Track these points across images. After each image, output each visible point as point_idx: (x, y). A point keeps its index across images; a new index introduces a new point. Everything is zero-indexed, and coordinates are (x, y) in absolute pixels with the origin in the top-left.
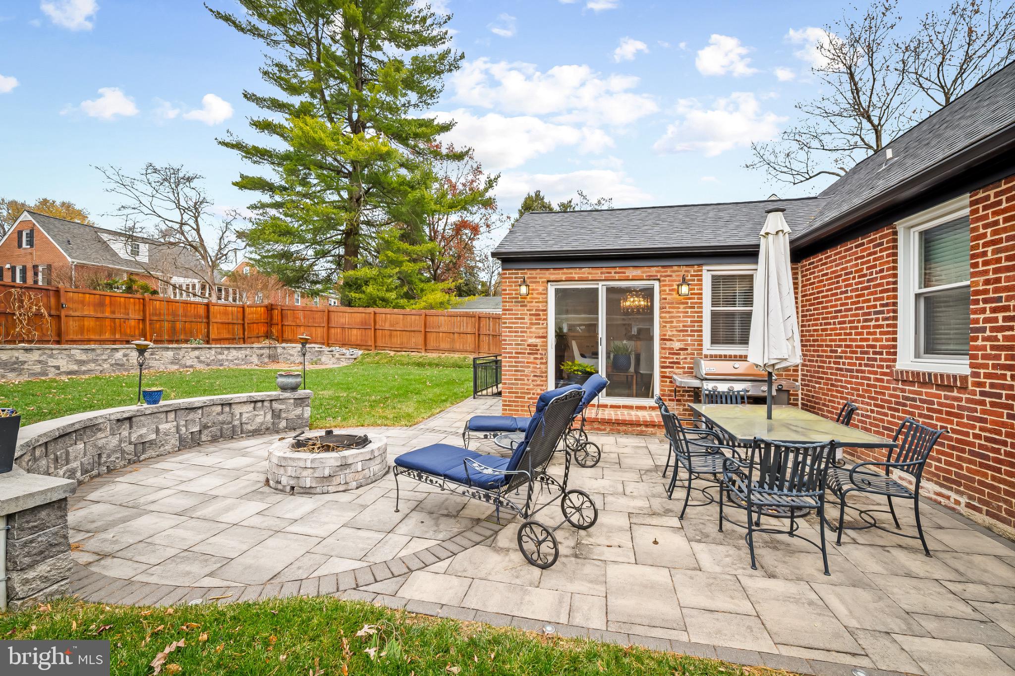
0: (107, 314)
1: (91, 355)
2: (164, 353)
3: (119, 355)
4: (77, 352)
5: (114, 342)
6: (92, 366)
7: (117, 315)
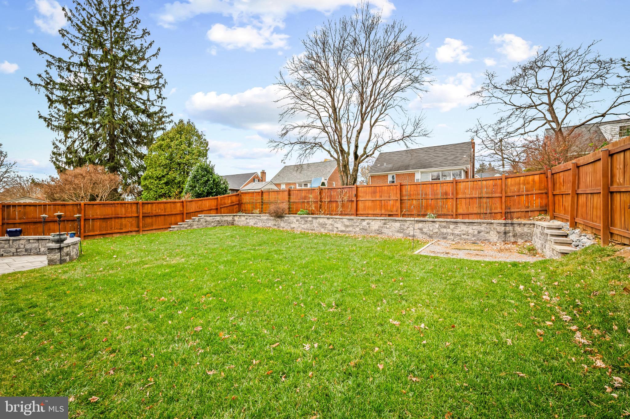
1: (351, 223)
3: (365, 223)
5: (381, 215)
6: (351, 229)
7: (382, 198)
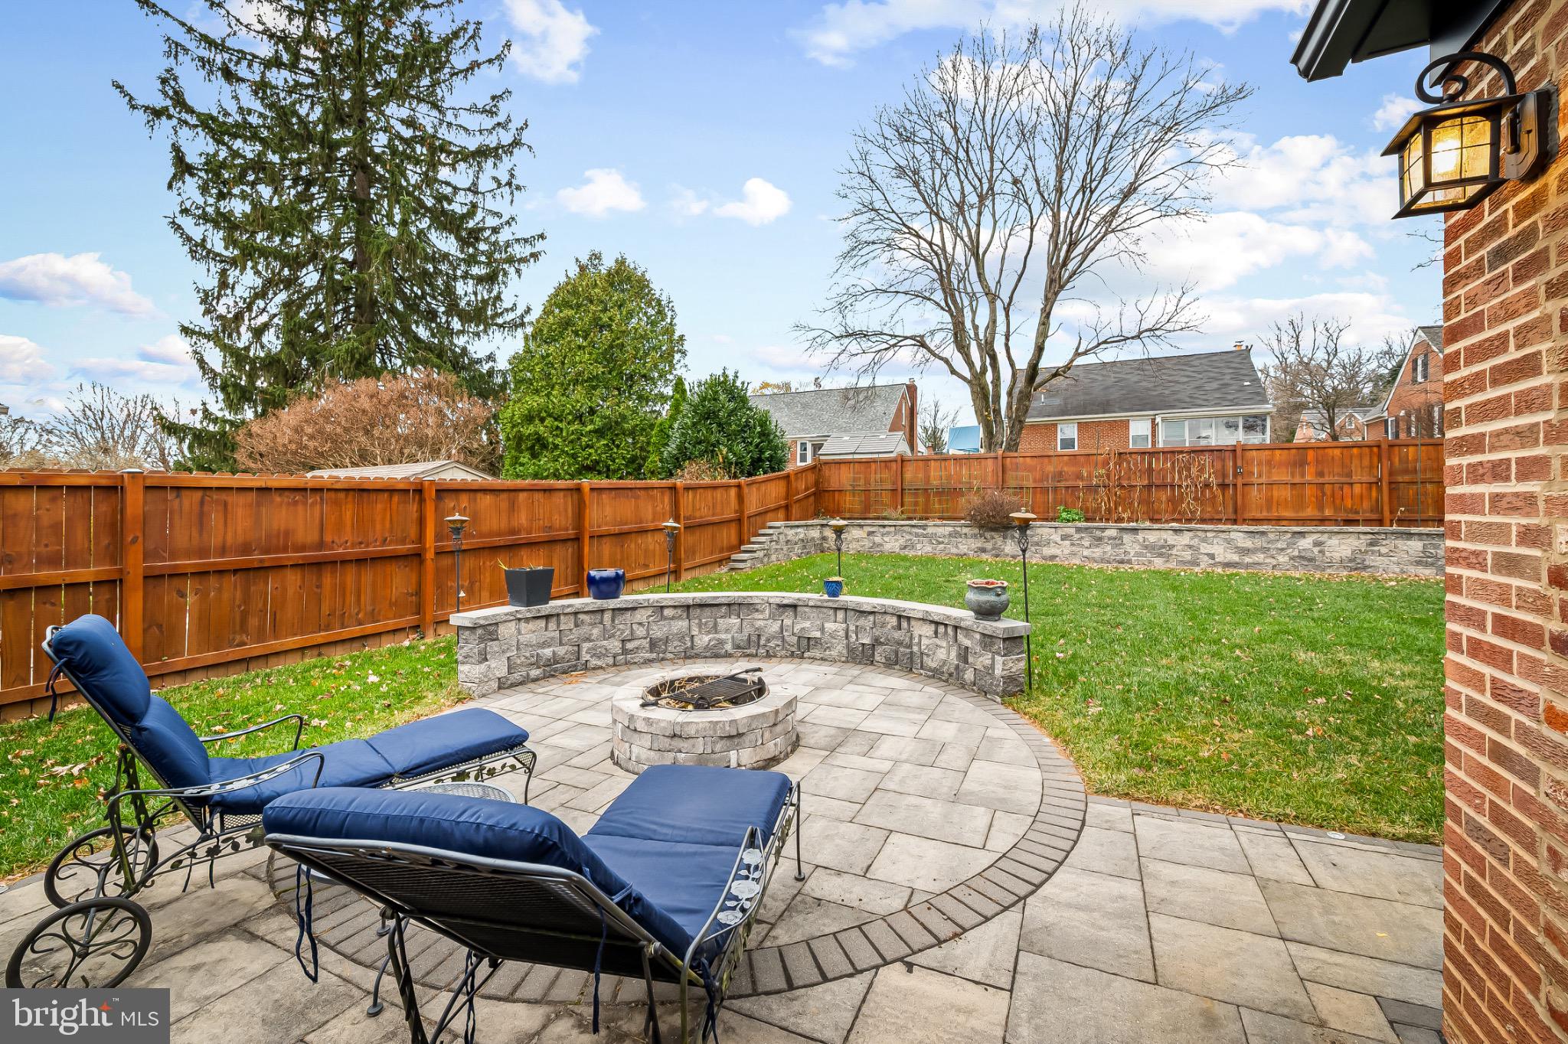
0: (1308, 478)
1: (1259, 542)
2: (1400, 543)
3: (1306, 543)
4: (1239, 535)
5: (1322, 521)
6: (1259, 557)
7: (1327, 479)
